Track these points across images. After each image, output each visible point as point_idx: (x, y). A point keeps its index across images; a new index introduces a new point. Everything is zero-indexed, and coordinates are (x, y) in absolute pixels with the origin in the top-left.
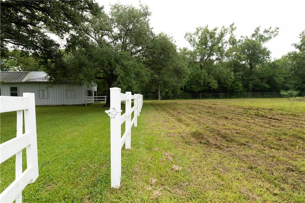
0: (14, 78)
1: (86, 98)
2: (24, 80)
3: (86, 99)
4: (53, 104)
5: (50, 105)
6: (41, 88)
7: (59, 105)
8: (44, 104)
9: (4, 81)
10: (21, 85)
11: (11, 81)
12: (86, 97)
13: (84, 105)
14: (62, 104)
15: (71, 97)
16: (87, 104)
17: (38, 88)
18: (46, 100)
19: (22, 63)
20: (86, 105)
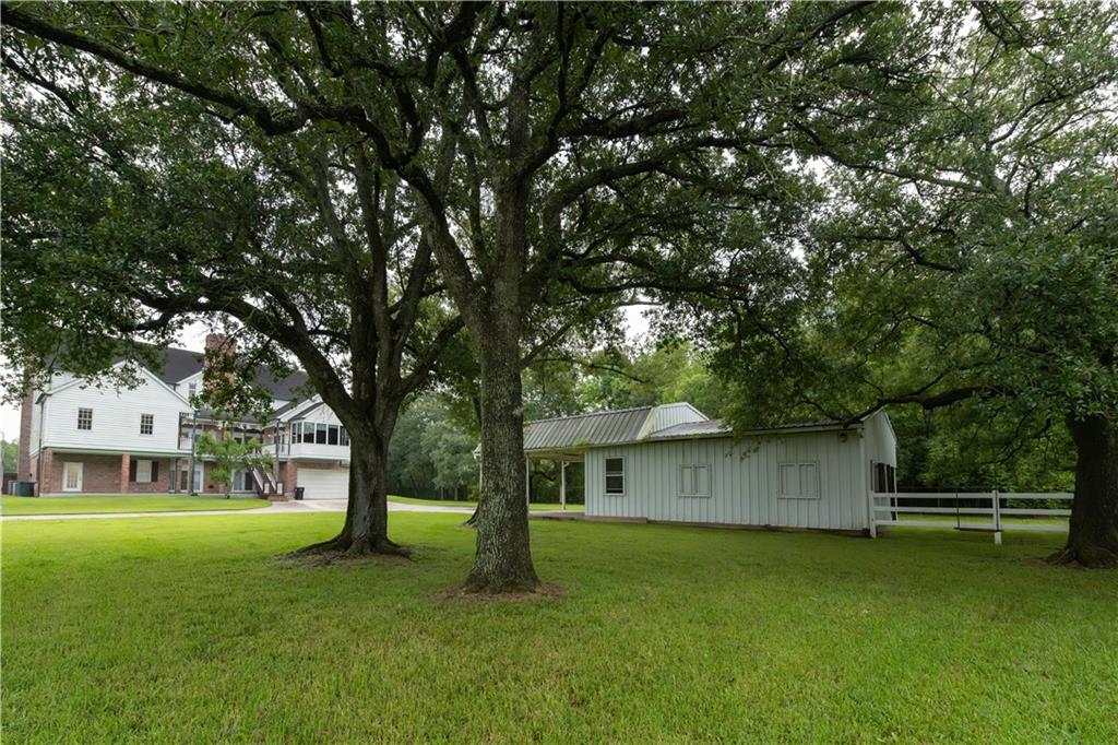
0: (616, 429)
1: (872, 501)
2: (641, 436)
3: (873, 508)
4: (729, 521)
5: (716, 524)
6: (688, 462)
7: (750, 525)
8: (696, 520)
9: (592, 441)
10: (631, 452)
11: (609, 441)
12: (873, 494)
13: (866, 533)
14: (762, 524)
15: (801, 493)
16: (877, 527)
17: (680, 461)
18: (704, 501)
19: (636, 379)
20: (873, 532)
